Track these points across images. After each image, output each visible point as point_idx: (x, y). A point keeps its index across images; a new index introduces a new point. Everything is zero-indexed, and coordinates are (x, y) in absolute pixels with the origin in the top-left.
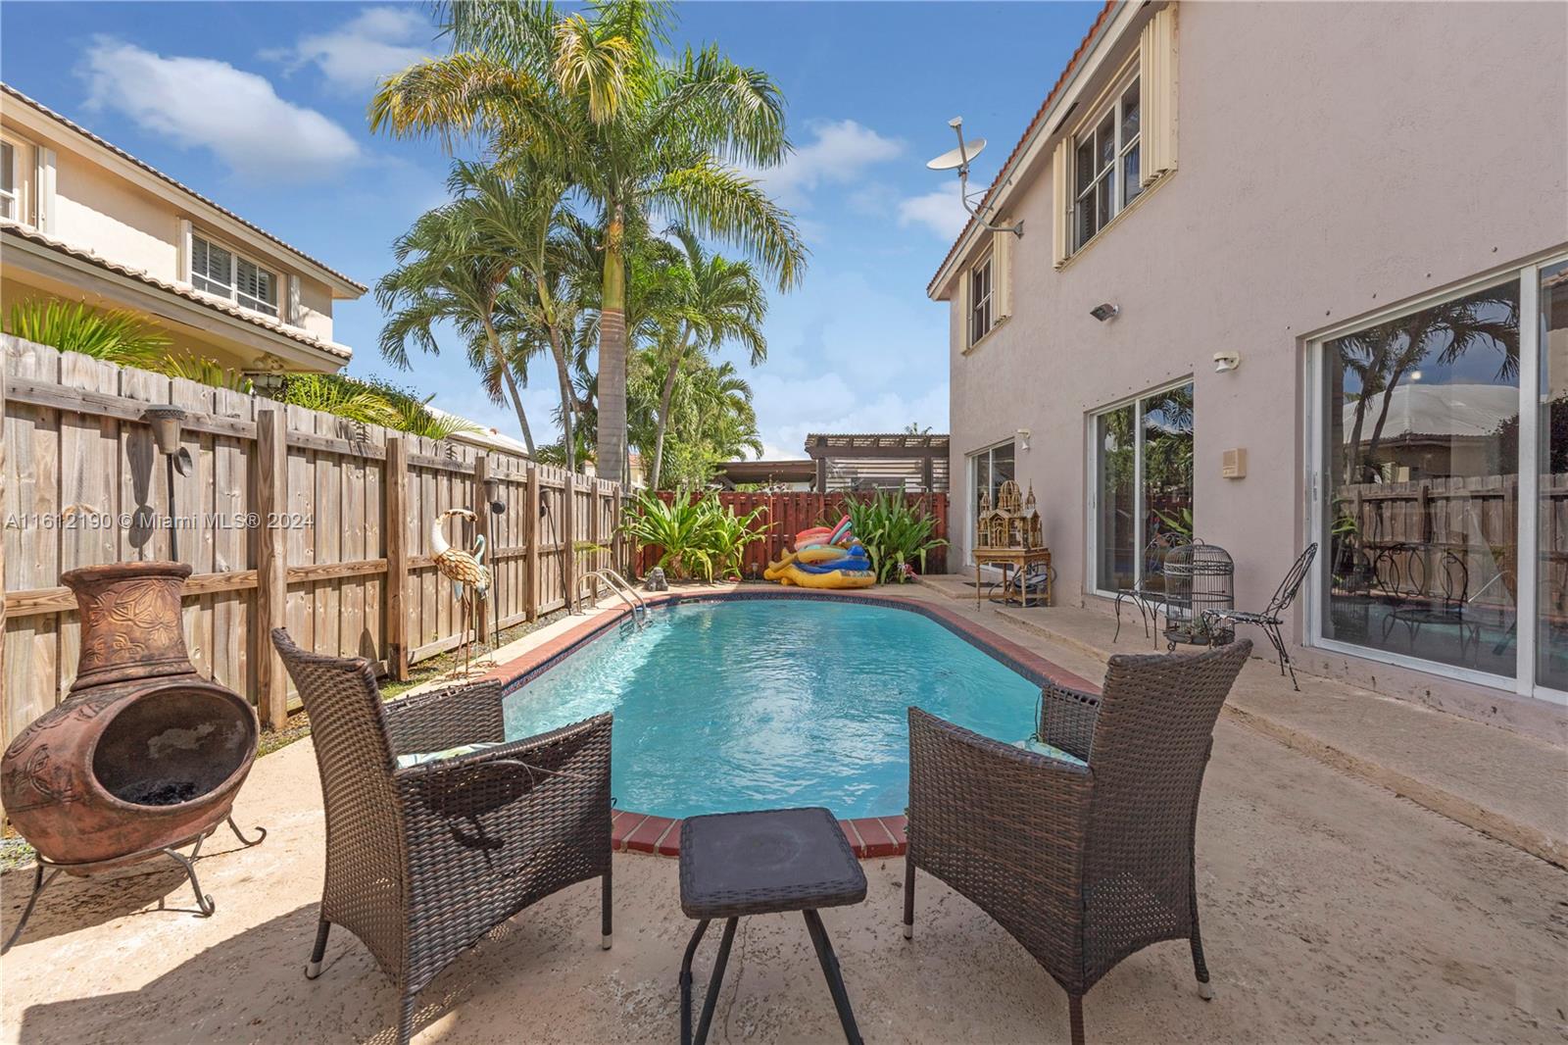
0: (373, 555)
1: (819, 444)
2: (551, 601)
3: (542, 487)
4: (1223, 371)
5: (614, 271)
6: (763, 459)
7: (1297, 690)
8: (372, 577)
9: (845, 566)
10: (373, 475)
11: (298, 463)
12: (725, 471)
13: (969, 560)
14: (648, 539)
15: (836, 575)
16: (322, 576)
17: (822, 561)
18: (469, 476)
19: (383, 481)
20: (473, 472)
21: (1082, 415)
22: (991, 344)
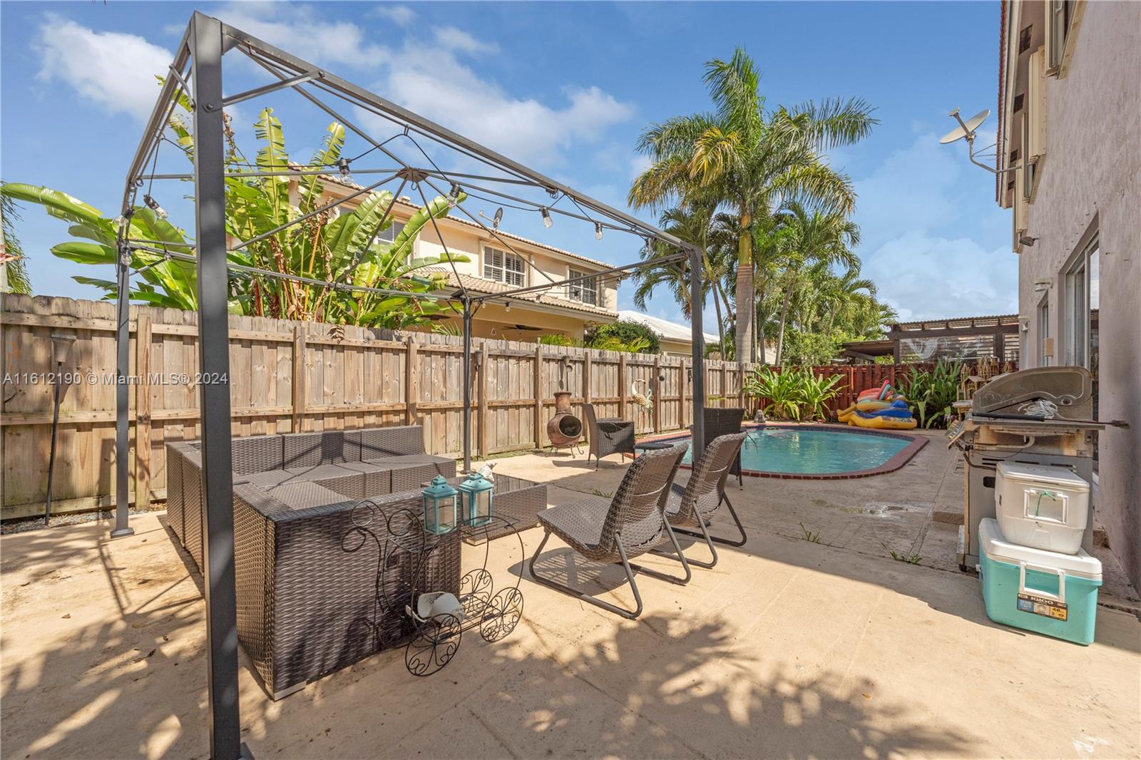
0: (616, 395)
3: (688, 369)
5: (745, 243)
8: (615, 403)
9: (887, 414)
10: (616, 368)
11: (595, 366)
15: (880, 420)
16: (600, 401)
17: (872, 410)
18: (652, 366)
19: (619, 370)
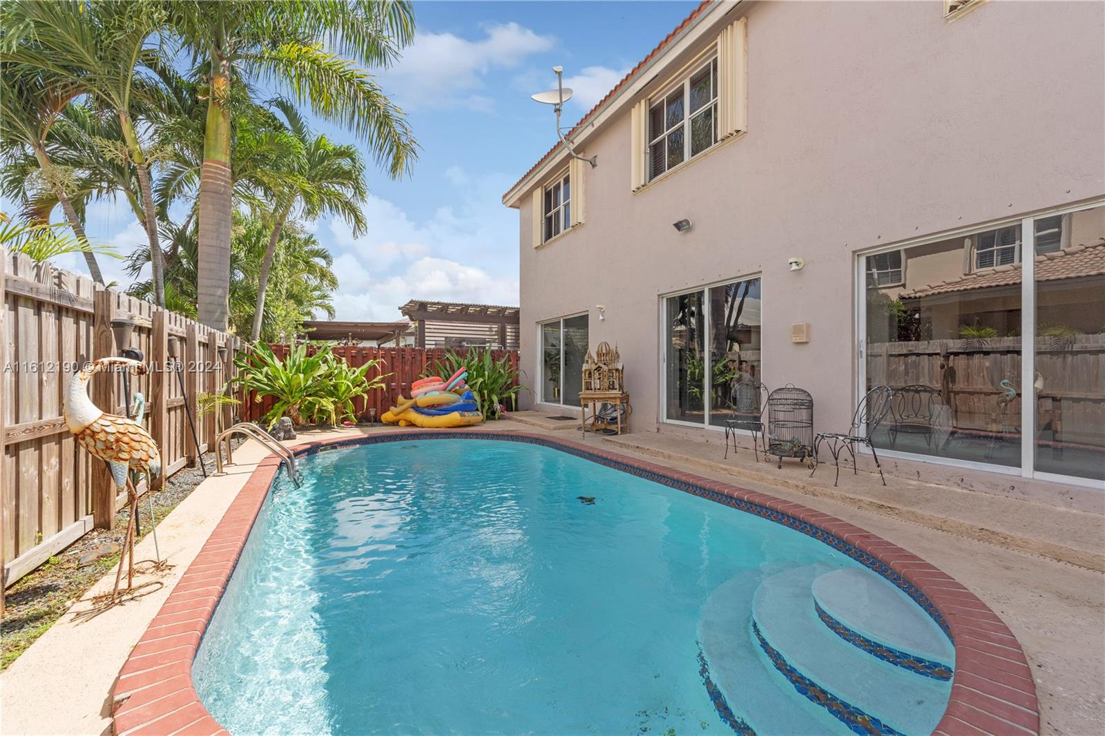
1: (418, 310)
2: (172, 463)
3: (170, 335)
4: (794, 270)
5: (218, 124)
6: (335, 320)
7: (885, 484)
9: (463, 409)
12: (315, 329)
13: (539, 399)
14: (264, 390)
15: (455, 417)
17: (438, 405)
18: (85, 314)
20: (92, 310)
21: (657, 297)
22: (560, 243)
